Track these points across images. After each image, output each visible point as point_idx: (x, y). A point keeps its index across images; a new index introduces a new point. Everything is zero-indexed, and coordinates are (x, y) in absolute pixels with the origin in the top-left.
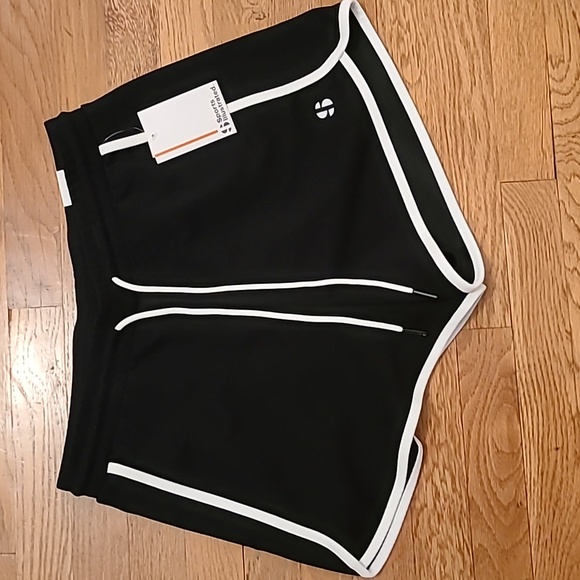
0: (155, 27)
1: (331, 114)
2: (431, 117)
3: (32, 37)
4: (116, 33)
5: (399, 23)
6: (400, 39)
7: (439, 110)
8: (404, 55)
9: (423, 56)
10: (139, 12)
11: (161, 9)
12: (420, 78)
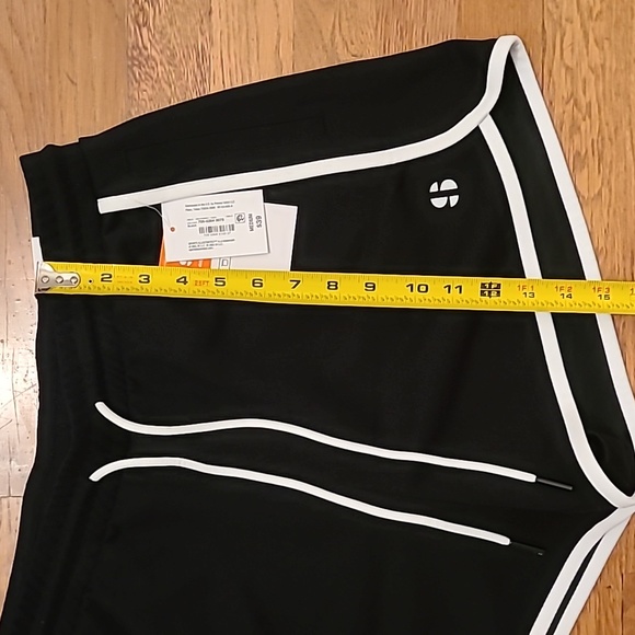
0: (204, 80)
1: (452, 205)
2: (613, 252)
3: (15, 82)
4: (143, 86)
5: (576, 103)
6: (575, 128)
7: (624, 242)
8: (579, 154)
9: (607, 158)
10: (179, 56)
11: (215, 52)
12: (600, 193)
